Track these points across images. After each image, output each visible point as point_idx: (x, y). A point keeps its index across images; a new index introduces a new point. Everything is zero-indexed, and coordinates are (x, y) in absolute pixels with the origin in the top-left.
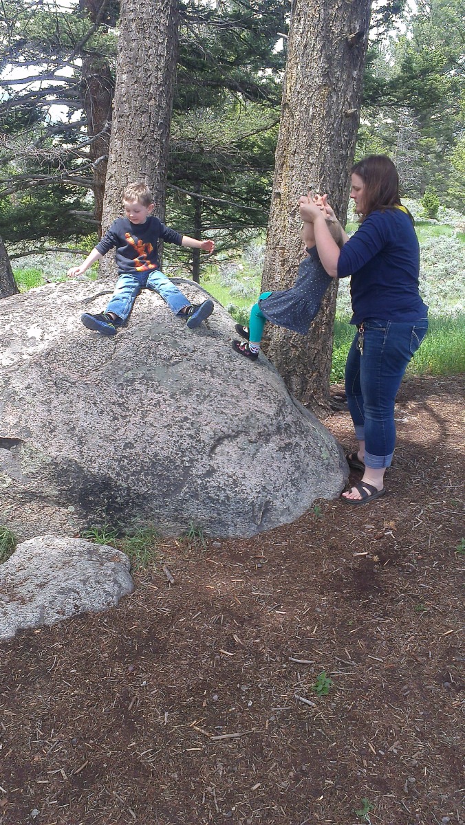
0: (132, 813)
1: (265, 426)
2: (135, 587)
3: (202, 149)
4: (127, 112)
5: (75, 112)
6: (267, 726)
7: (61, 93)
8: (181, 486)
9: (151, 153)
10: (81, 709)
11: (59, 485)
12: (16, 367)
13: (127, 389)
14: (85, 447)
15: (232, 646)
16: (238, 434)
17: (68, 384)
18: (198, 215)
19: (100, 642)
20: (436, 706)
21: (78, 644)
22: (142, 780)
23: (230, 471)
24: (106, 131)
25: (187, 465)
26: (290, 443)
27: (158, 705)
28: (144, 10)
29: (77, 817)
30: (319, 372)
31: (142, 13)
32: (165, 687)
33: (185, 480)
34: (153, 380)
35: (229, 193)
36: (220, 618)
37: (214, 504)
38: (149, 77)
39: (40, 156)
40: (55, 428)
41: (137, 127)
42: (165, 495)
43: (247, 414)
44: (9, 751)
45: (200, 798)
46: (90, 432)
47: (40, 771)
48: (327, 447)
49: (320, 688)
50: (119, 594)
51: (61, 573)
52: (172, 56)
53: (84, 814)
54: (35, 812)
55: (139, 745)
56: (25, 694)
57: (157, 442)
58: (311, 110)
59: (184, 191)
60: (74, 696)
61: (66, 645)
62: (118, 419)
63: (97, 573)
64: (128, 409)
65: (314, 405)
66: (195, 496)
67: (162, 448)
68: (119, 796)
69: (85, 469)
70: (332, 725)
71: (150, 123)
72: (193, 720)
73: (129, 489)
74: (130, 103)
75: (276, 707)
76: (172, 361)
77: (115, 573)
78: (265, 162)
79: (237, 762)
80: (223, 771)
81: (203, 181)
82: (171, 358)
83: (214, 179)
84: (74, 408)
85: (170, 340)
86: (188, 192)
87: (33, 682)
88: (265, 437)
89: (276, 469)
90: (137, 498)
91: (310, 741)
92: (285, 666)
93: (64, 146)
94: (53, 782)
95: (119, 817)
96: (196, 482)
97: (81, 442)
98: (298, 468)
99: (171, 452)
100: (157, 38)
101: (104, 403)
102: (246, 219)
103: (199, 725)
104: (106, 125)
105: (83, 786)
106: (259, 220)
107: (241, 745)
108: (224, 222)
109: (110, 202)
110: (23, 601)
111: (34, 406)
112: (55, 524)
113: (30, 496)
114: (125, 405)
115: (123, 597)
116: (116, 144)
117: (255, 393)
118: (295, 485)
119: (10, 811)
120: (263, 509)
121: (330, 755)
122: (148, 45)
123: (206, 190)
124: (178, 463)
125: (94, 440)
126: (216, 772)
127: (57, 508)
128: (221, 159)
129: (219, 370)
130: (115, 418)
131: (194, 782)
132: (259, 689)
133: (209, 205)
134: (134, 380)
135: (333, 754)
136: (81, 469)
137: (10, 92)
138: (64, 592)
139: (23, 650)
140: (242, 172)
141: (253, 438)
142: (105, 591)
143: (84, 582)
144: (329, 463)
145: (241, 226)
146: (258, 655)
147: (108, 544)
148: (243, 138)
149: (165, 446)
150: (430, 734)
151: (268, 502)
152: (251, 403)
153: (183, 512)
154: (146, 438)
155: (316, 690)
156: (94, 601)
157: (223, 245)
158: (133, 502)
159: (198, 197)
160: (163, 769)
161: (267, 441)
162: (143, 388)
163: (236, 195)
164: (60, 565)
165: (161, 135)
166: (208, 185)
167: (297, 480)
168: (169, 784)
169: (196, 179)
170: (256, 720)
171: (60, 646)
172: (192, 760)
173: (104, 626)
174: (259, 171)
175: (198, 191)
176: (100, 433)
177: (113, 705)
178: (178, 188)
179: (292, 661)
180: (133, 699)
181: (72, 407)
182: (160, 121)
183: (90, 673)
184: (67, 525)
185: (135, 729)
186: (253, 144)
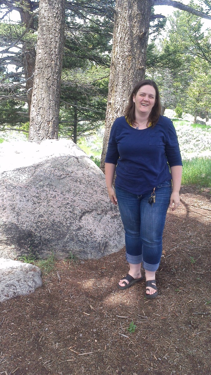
1: (105, 207)
2: (43, 284)
3: (77, 85)
4: (41, 66)
5: (20, 68)
6: (105, 348)
7: (12, 59)
8: (66, 235)
9: (52, 85)
10: (16, 342)
11: (7, 235)
13: (40, 190)
14: (20, 217)
15: (89, 311)
16: (92, 211)
17: (12, 188)
18: (76, 115)
19: (25, 310)
20: (185, 336)
21: (15, 311)
23: (89, 228)
24: (33, 76)
25: (69, 225)
26: (117, 215)
27: (53, 339)
28: (49, 22)
31: (48, 23)
32: (57, 330)
33: (67, 232)
34: (52, 186)
35: (90, 105)
37: (81, 243)
38: (51, 51)
39: (2, 87)
40: (5, 208)
41: (46, 73)
42: (58, 239)
43: (96, 201)
46: (22, 210)
49: (130, 330)
50: (35, 286)
51: (7, 277)
52: (62, 42)
55: (43, 359)
57: (54, 214)
58: (124, 66)
59: (69, 104)
60: (13, 335)
61: (9, 311)
62: (36, 204)
63: (25, 277)
64: (41, 199)
66: (72, 239)
67: (57, 217)
69: (20, 227)
70: (136, 347)
71: (52, 71)
72: (70, 346)
73: (41, 236)
74: (43, 63)
76: (62, 177)
77: (34, 277)
78: (105, 92)
79: (91, 366)
80: (84, 370)
81: (78, 100)
82: (61, 176)
83: (82, 98)
84: (15, 198)
85: (61, 167)
86: (71, 104)
88: (105, 212)
89: (110, 227)
90: (45, 241)
91: (126, 355)
92: (114, 319)
93: (14, 83)
96: (73, 233)
97: (18, 214)
98: (120, 226)
99: (61, 219)
100: (55, 34)
101: (29, 196)
102: (97, 117)
103: (73, 348)
106: (103, 117)
107: (93, 358)
108: (87, 118)
109: (34, 106)
112: (5, 254)
114: (39, 197)
115: (37, 288)
116: (37, 80)
117: (100, 192)
118: (119, 234)
120: (104, 245)
121: (135, 361)
122: (51, 37)
123: (79, 104)
124: (64, 224)
125: (24, 214)
126: (81, 371)
127: (6, 246)
128: (86, 90)
129: (83, 181)
130: (35, 203)
132: (102, 330)
133: (81, 110)
134: (44, 186)
135: (137, 360)
136: (17, 227)
138: (8, 286)
140: (95, 96)
141: (100, 212)
142: (28, 286)
143: (18, 281)
145: (95, 120)
146: (102, 315)
147: (31, 263)
148: (95, 81)
149: (58, 216)
150: (182, 349)
151: (107, 242)
152: (98, 196)
153: (67, 248)
154: (49, 213)
156: (23, 290)
157: (87, 128)
158: (43, 243)
159: (76, 107)
160: (55, 370)
161: (106, 214)
162: (48, 189)
163: (93, 106)
164: (7, 273)
165: (57, 77)
166: (80, 102)
167: (120, 232)
169: (74, 99)
170: (100, 345)
171: (6, 312)
172: (69, 365)
173: (28, 302)
174: (103, 96)
175: (75, 104)
176: (27, 210)
177: (31, 340)
178: (66, 102)
179: (118, 317)
180: (41, 337)
181: (14, 198)
182: (57, 71)
183: (21, 324)
184: (11, 254)
185: (42, 351)
186: (100, 84)
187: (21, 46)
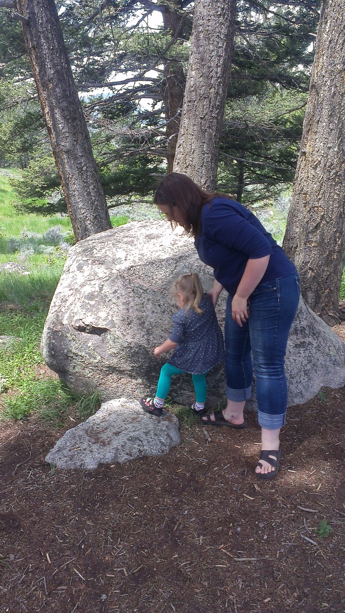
0: (173, 607)
2: (182, 441)
3: (247, 125)
4: (194, 98)
5: (158, 103)
6: (278, 555)
7: (148, 90)
9: (209, 127)
10: (140, 526)
11: (132, 363)
12: (107, 278)
14: (151, 337)
15: (253, 492)
17: (141, 291)
18: (242, 175)
19: (155, 478)
21: (140, 479)
22: (181, 583)
24: (178, 115)
26: (304, 342)
27: (195, 530)
28: (210, 24)
29: (133, 605)
30: (330, 289)
31: (208, 26)
32: (201, 517)
35: (266, 158)
36: (244, 471)
38: (211, 72)
39: (132, 135)
40: (131, 322)
41: (200, 109)
44: (88, 550)
45: (224, 603)
46: (155, 326)
47: (108, 567)
48: (334, 346)
49: (321, 532)
50: (170, 445)
51: (130, 426)
52: (229, 56)
53: (138, 602)
54: (104, 597)
55: (180, 557)
56: (101, 510)
58: (333, 89)
59: (232, 157)
60: (136, 515)
61: (131, 478)
63: (155, 428)
65: (325, 315)
68: (165, 593)
69: (150, 352)
70: (330, 561)
71: (210, 105)
72: (221, 544)
74: (196, 92)
75: (285, 542)
77: (168, 430)
78: (295, 134)
79: (253, 580)
80: (242, 585)
81: (247, 150)
83: (255, 147)
84: (145, 308)
86: (235, 158)
87: (108, 503)
89: (292, 361)
90: (186, 376)
91: (312, 571)
92: (294, 512)
93: (149, 127)
94: (118, 576)
95: (163, 608)
97: (149, 333)
98: (310, 362)
100: (218, 43)
101: (166, 305)
102: (277, 177)
103: (226, 548)
104: (179, 111)
105: (138, 583)
106: (288, 176)
107: (257, 568)
108: (261, 179)
109: (178, 163)
110: (104, 444)
111: (117, 306)
112: (128, 391)
113: (112, 369)
115: (173, 447)
116: (185, 122)
118: (307, 375)
119: (87, 593)
121: (326, 584)
122: (211, 49)
123: (248, 156)
125: (158, 332)
126: (237, 585)
127: (130, 380)
128: (261, 132)
131: (220, 591)
132: (272, 526)
133: (251, 167)
135: (329, 583)
136: (147, 352)
137: (114, 90)
138: (132, 439)
139: (102, 479)
140: (277, 141)
142: (161, 442)
143: (146, 434)
144: (336, 360)
145: (274, 182)
146: (273, 502)
148: (279, 116)
153: (219, 389)
155: (318, 533)
156: (152, 448)
157: (260, 196)
158: (183, 379)
159: (242, 161)
160: (198, 577)
163: (271, 158)
164: (130, 420)
165: (217, 114)
166: (250, 153)
167: (309, 370)
168: (201, 589)
169: (241, 148)
170: (269, 550)
171: (127, 479)
172: (219, 574)
173: (159, 467)
174: (290, 141)
175: (242, 158)
176: (162, 327)
177: (163, 525)
178: (228, 155)
179: (300, 509)
180: (178, 523)
181: (143, 307)
182: (217, 103)
183: (148, 500)
184: (136, 392)
185: (177, 545)
186: (287, 120)
187: (162, 67)
